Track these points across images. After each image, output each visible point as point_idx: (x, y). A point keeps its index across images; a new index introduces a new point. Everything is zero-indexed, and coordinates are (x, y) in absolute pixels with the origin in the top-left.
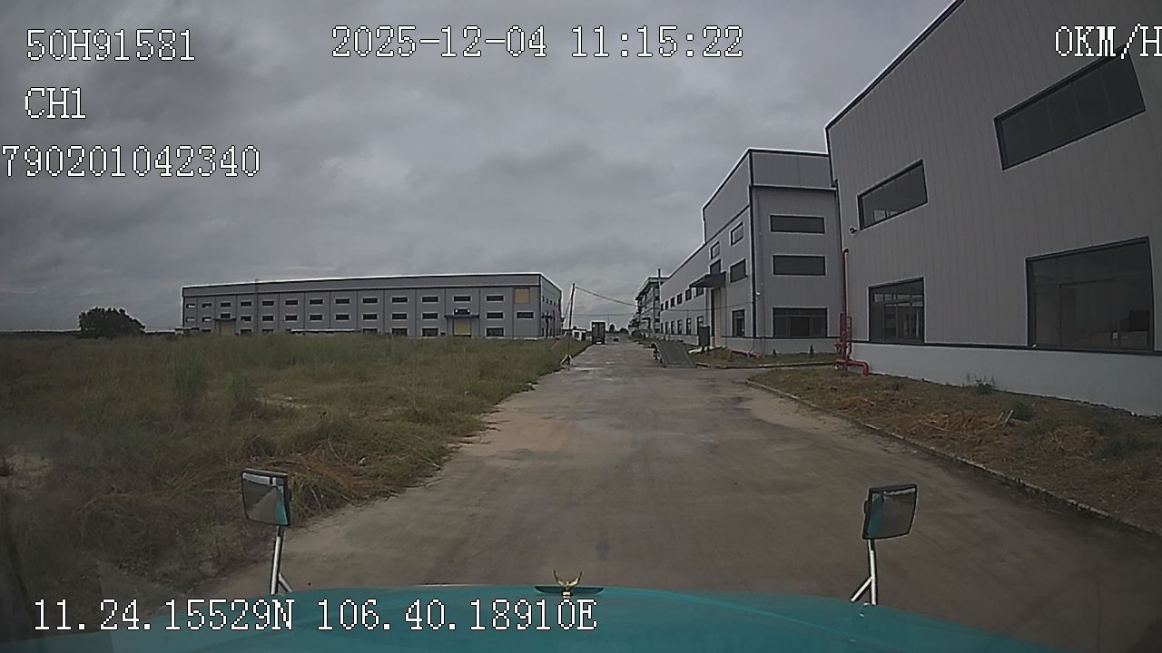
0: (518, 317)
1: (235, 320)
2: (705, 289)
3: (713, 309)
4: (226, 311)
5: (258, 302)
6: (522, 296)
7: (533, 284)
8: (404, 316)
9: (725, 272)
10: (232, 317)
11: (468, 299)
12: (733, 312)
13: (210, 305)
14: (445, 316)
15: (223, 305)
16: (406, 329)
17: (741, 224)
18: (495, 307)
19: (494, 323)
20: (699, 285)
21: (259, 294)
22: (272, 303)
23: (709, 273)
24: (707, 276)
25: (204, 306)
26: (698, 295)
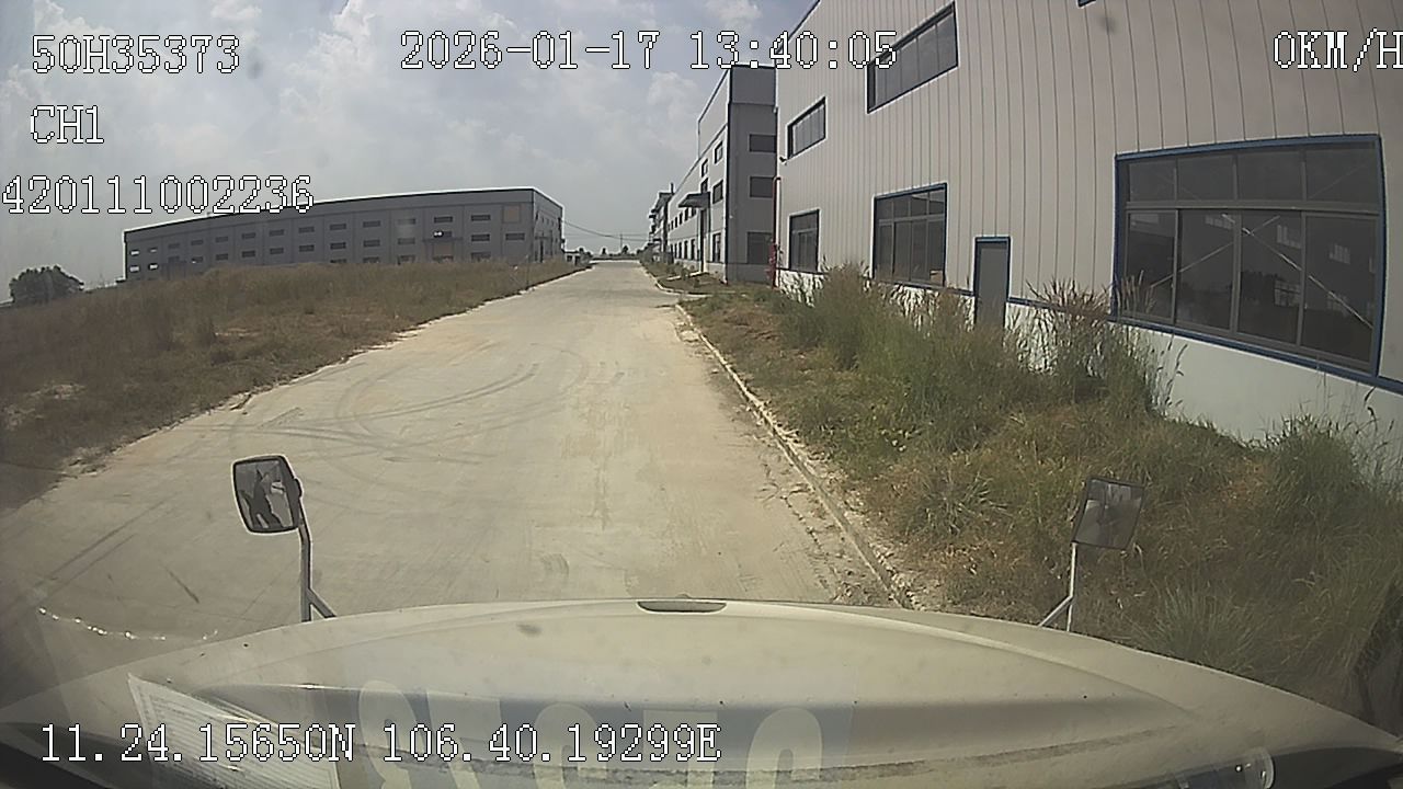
0: (507, 239)
2: (697, 210)
3: (702, 233)
6: (512, 214)
7: (525, 200)
8: (377, 243)
9: (710, 192)
12: (714, 236)
14: (424, 240)
17: (721, 143)
18: (481, 228)
19: (480, 246)
20: (690, 204)
23: (699, 192)
24: (698, 195)
26: (693, 215)
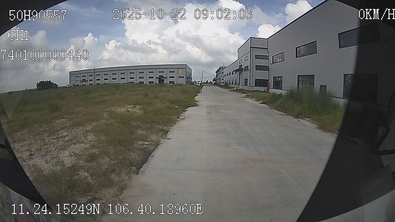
0: (179, 78)
1: (87, 81)
3: (239, 78)
4: (84, 78)
5: (95, 75)
6: (180, 71)
7: (184, 67)
8: (143, 78)
9: (243, 68)
10: (86, 80)
11: (164, 72)
12: (245, 79)
13: (79, 77)
14: (156, 78)
15: (83, 76)
16: (143, 82)
17: (248, 56)
18: (172, 75)
19: (172, 80)
20: (236, 71)
21: (95, 72)
22: (100, 75)
23: (239, 68)
24: (238, 69)
25: (76, 77)
26: (235, 73)
